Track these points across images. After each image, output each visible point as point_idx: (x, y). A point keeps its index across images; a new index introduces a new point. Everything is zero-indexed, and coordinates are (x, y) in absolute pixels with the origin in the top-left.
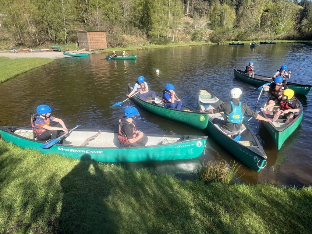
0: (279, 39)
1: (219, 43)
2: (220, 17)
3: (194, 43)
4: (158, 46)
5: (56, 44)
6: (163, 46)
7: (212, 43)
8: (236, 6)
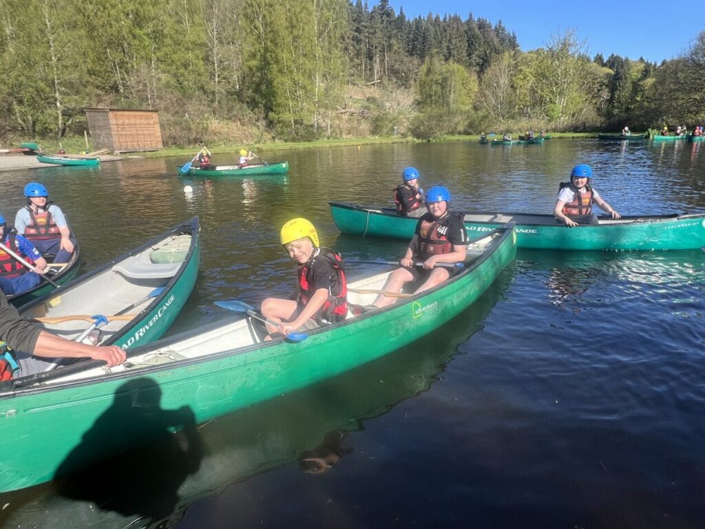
0: (554, 130)
1: (431, 139)
2: (442, 87)
3: (377, 139)
4: (290, 145)
5: (34, 138)
6: (301, 146)
7: (415, 139)
8: (478, 67)
